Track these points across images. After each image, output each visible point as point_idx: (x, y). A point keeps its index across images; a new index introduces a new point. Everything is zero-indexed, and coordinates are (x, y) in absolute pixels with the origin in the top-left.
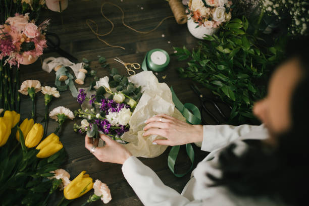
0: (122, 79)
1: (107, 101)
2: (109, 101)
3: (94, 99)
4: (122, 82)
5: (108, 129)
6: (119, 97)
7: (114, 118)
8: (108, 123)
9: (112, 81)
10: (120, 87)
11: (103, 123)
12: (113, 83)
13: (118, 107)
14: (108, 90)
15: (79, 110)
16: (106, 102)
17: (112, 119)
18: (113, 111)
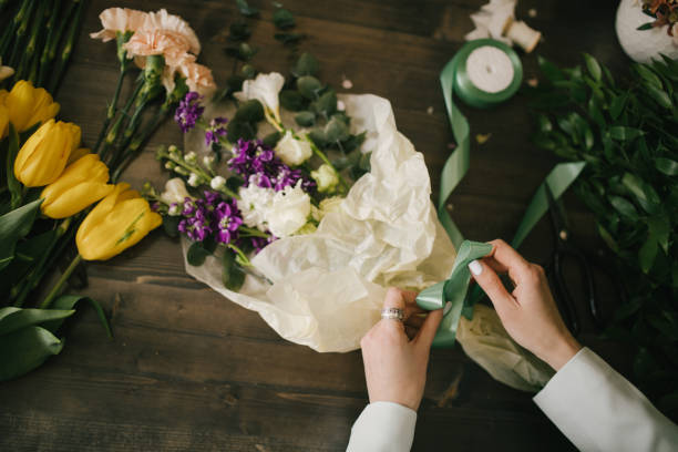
0: (321, 93)
1: (255, 150)
2: (260, 153)
3: (220, 131)
4: (320, 104)
5: (230, 231)
6: (295, 148)
7: (257, 206)
8: (236, 213)
9: (291, 93)
10: (308, 116)
11: (223, 209)
12: (292, 98)
13: (281, 176)
14: (272, 116)
15: (172, 148)
16: (252, 152)
17: (252, 207)
18: (264, 185)
